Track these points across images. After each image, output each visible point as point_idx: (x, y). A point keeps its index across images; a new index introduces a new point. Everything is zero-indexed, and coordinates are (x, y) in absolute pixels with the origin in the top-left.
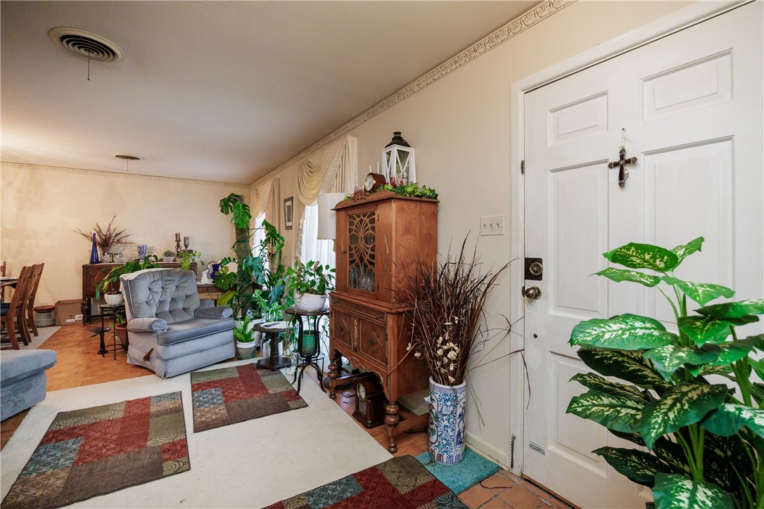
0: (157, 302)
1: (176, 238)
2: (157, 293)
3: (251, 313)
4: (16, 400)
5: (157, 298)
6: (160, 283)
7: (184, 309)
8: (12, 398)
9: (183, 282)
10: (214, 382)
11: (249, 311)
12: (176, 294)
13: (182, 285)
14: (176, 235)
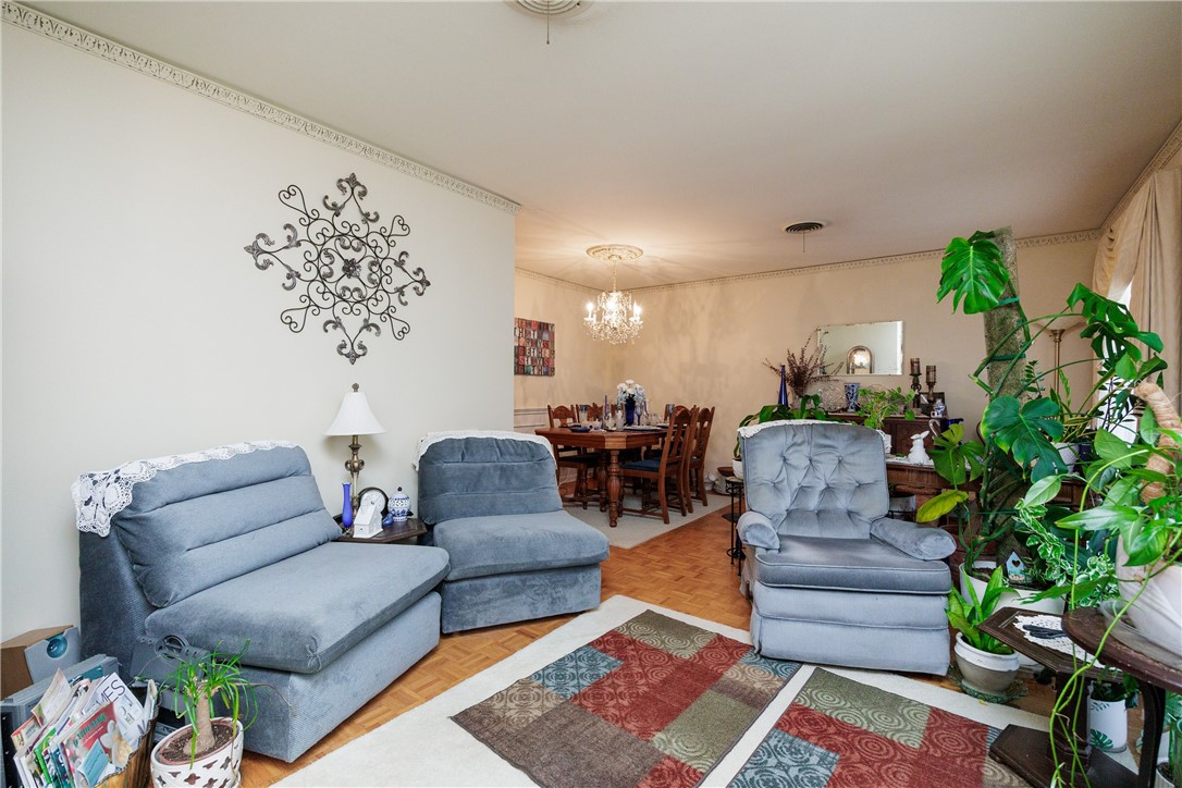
0: (795, 486)
1: (912, 369)
2: (795, 468)
3: (1021, 567)
4: (555, 595)
5: (797, 478)
6: (806, 449)
7: (850, 513)
8: (549, 590)
9: (853, 454)
10: (842, 728)
11: (1014, 557)
12: (835, 476)
13: (850, 459)
14: (912, 363)
